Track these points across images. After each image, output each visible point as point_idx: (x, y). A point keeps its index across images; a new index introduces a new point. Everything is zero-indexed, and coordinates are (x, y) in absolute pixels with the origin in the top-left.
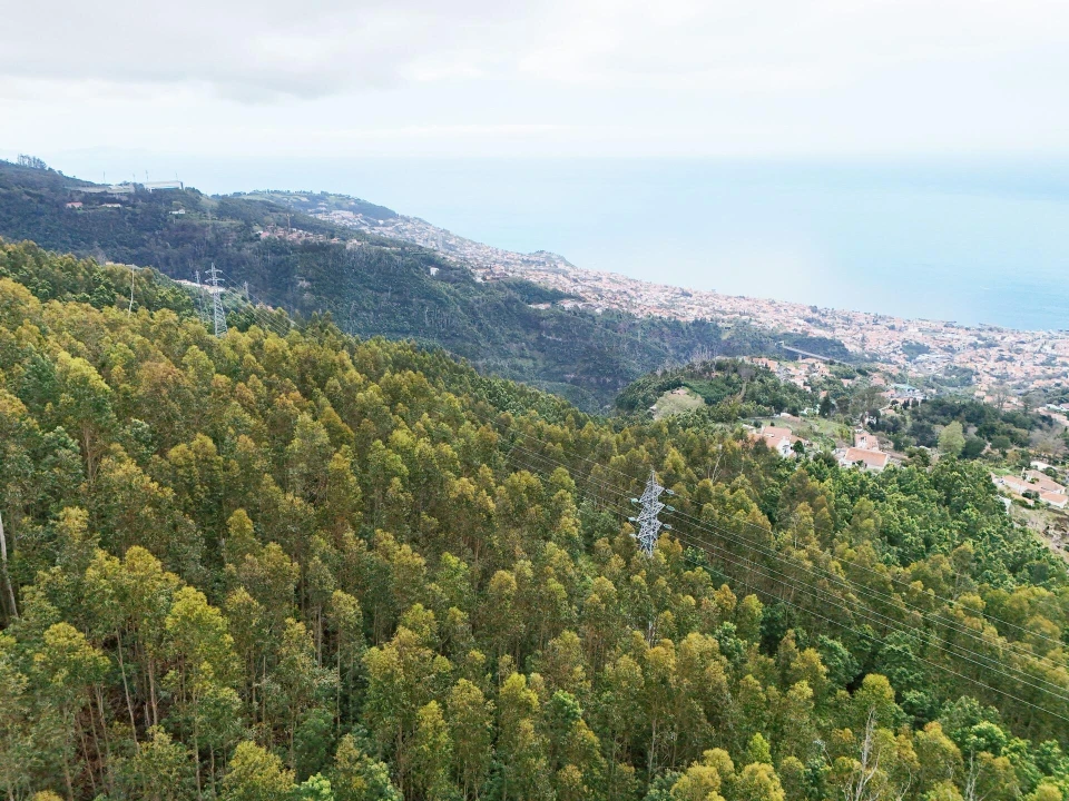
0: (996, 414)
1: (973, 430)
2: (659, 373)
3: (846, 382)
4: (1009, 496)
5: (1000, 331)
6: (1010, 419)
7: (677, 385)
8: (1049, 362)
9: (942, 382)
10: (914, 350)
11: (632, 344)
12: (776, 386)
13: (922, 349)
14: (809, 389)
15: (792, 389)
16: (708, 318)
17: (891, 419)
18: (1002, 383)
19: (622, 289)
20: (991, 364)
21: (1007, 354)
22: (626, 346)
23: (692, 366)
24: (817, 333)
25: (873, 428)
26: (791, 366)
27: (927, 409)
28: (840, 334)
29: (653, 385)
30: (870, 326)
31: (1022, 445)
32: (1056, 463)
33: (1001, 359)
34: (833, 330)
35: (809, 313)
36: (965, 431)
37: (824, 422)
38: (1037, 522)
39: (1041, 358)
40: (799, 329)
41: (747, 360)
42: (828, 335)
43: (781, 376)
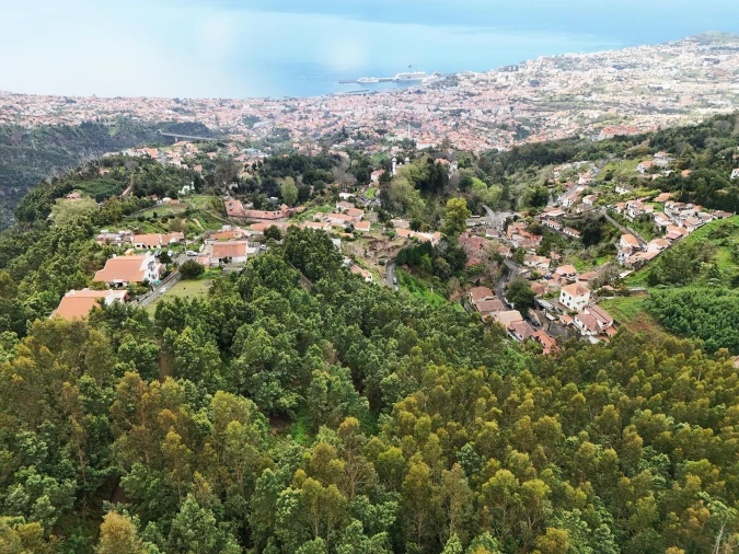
0: (309, 158)
1: (300, 179)
3: (212, 155)
5: (296, 100)
6: (317, 162)
8: (327, 115)
9: (272, 141)
10: (250, 120)
12: (158, 171)
13: (255, 119)
14: (185, 166)
15: (172, 170)
16: (94, 119)
17: (248, 181)
18: (305, 135)
20: (297, 123)
21: (303, 115)
22: (24, 156)
24: (184, 119)
25: (236, 192)
26: (168, 150)
27: (268, 167)
28: (201, 117)
30: (219, 108)
31: (331, 183)
32: (351, 190)
33: (301, 118)
34: (195, 114)
35: (174, 104)
36: (296, 181)
37: (199, 197)
39: (322, 114)
40: (170, 117)
41: (130, 154)
42: (191, 119)
43: (161, 161)
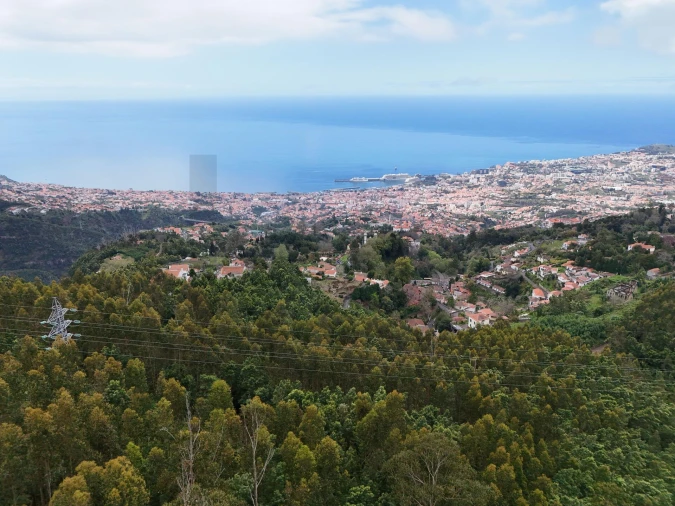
0: (302, 236)
1: (291, 247)
2: (98, 247)
3: (224, 234)
4: (310, 276)
5: (298, 194)
6: (309, 238)
7: (113, 253)
8: (323, 207)
9: (275, 226)
10: (258, 210)
11: (77, 232)
12: (182, 242)
13: (262, 209)
14: (202, 241)
15: (192, 243)
16: (130, 207)
17: (251, 250)
18: (303, 222)
19: (61, 194)
20: (297, 212)
21: (303, 206)
22: (72, 234)
23: (122, 240)
24: (203, 208)
25: (241, 257)
26: (189, 230)
27: (268, 241)
28: (217, 207)
29: (96, 257)
30: (233, 200)
31: (315, 250)
32: (330, 256)
33: (301, 209)
34: (212, 205)
35: (195, 196)
36: (288, 248)
37: (212, 258)
38: (324, 286)
39: (319, 206)
40: (192, 207)
41: (160, 230)
42: (209, 208)
43: (184, 237)
